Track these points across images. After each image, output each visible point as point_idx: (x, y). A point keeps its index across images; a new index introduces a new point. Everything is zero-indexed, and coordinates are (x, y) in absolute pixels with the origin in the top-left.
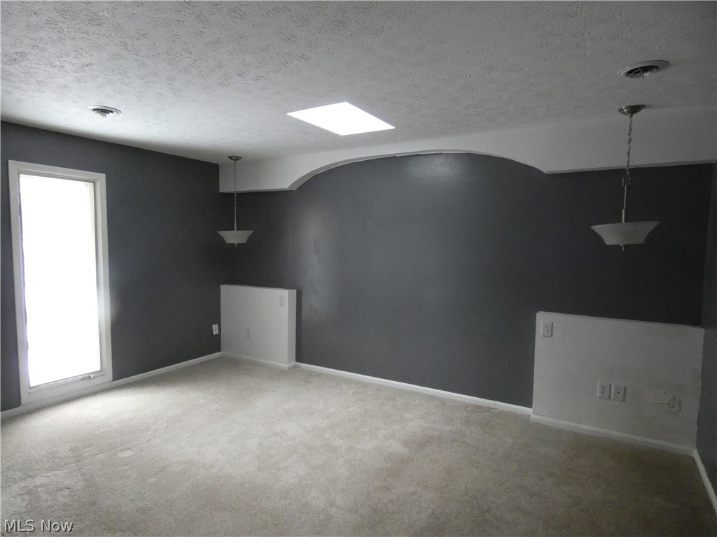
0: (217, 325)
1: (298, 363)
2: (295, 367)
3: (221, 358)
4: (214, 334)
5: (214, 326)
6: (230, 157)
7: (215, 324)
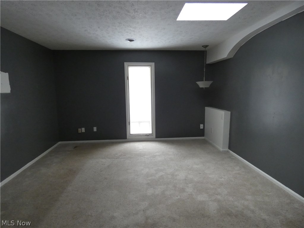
0: (203, 125)
1: (229, 150)
2: (228, 152)
3: (204, 139)
4: (201, 128)
5: (201, 125)
6: (203, 46)
7: (201, 124)
